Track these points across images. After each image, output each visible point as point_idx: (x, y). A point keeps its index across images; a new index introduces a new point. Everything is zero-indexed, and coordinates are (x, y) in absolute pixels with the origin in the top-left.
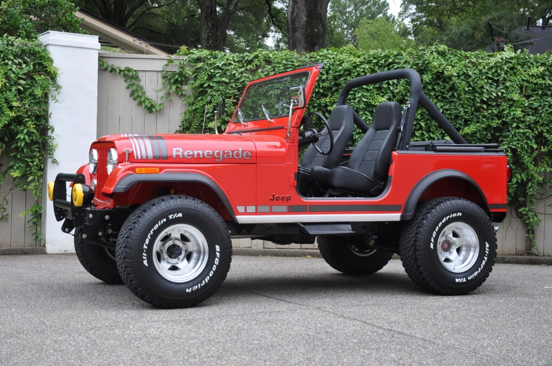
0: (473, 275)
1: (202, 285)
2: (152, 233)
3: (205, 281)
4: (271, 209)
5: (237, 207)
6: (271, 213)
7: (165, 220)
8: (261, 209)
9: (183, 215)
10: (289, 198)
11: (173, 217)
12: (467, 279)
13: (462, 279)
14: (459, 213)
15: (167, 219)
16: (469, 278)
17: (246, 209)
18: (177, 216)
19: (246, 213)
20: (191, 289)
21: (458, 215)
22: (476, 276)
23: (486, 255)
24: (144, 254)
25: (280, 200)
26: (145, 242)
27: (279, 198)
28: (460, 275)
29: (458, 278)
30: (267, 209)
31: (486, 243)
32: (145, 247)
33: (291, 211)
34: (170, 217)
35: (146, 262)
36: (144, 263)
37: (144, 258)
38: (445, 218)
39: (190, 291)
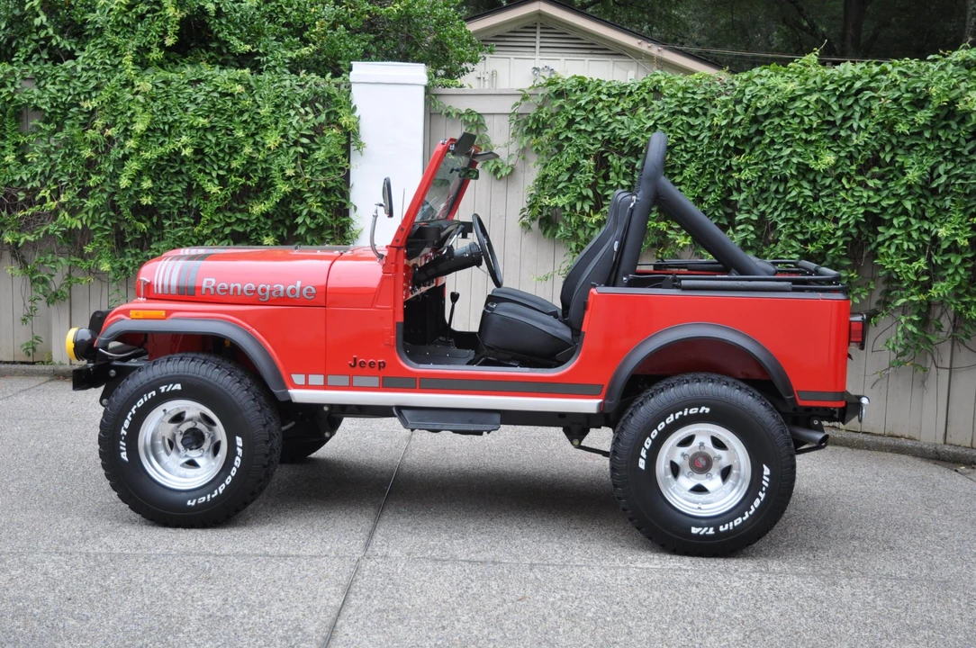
0: (731, 524)
1: (213, 496)
2: (134, 412)
3: (218, 492)
4: (351, 381)
5: (294, 376)
6: (351, 387)
7: (154, 393)
8: (333, 380)
9: (182, 386)
10: (382, 365)
11: (166, 389)
12: (716, 530)
13: (706, 529)
14: (703, 409)
15: (158, 391)
16: (721, 529)
17: (307, 379)
18: (174, 388)
19: (307, 386)
20: (194, 501)
21: (701, 411)
22: (738, 526)
23: (764, 489)
24: (121, 443)
25: (367, 367)
26: (123, 425)
27: (365, 363)
28: (704, 522)
29: (697, 527)
30: (344, 380)
31: (764, 466)
32: (124, 432)
33: (385, 386)
34: (163, 389)
35: (124, 456)
36: (122, 456)
37: (121, 448)
38: (672, 415)
39: (193, 504)
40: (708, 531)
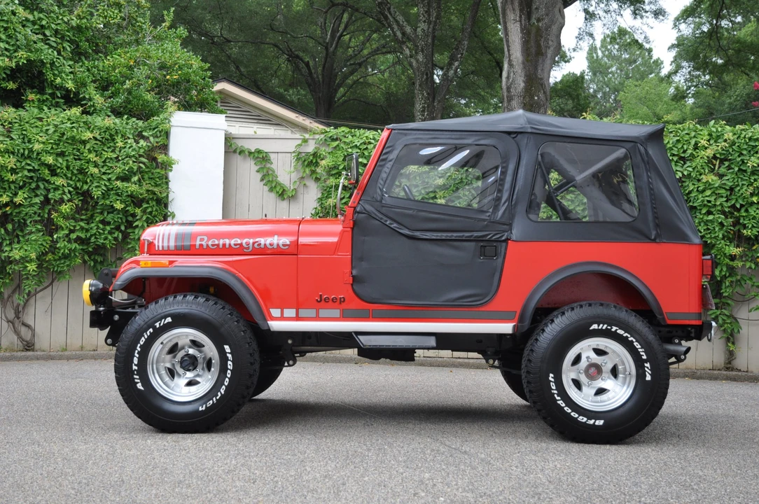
4: (317, 313)
5: (271, 310)
6: (317, 318)
7: (151, 330)
8: (303, 313)
9: (172, 319)
10: (342, 300)
11: (160, 324)
15: (154, 328)
17: (282, 313)
18: (166, 322)
19: (282, 318)
24: (135, 377)
25: (331, 302)
27: (329, 299)
30: (312, 313)
33: (347, 317)
34: (157, 325)
35: (140, 386)
36: (139, 387)
37: (136, 380)
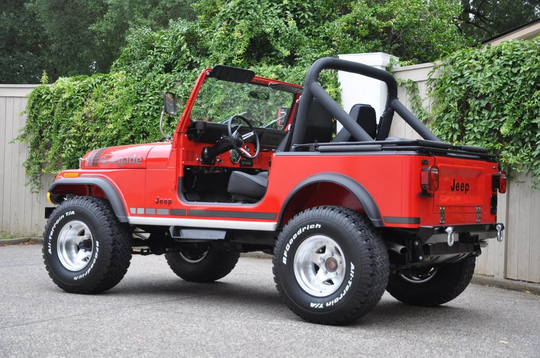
0: (333, 301)
1: (85, 275)
2: (55, 227)
3: (87, 272)
4: (156, 211)
5: (130, 208)
6: (156, 215)
7: (63, 216)
8: (148, 211)
9: (75, 213)
10: (170, 202)
12: (324, 305)
13: (319, 304)
14: (317, 225)
15: (65, 215)
16: (327, 305)
17: (137, 211)
18: (71, 214)
19: (136, 215)
20: (77, 277)
21: (316, 227)
22: (337, 303)
23: (351, 279)
24: (49, 244)
26: (50, 234)
27: (162, 201)
28: (319, 300)
29: (314, 303)
30: (152, 211)
31: (351, 264)
32: (50, 238)
33: (173, 214)
34: (67, 214)
35: (50, 251)
37: (49, 246)
38: (300, 229)
39: (76, 279)
40: (319, 306)
